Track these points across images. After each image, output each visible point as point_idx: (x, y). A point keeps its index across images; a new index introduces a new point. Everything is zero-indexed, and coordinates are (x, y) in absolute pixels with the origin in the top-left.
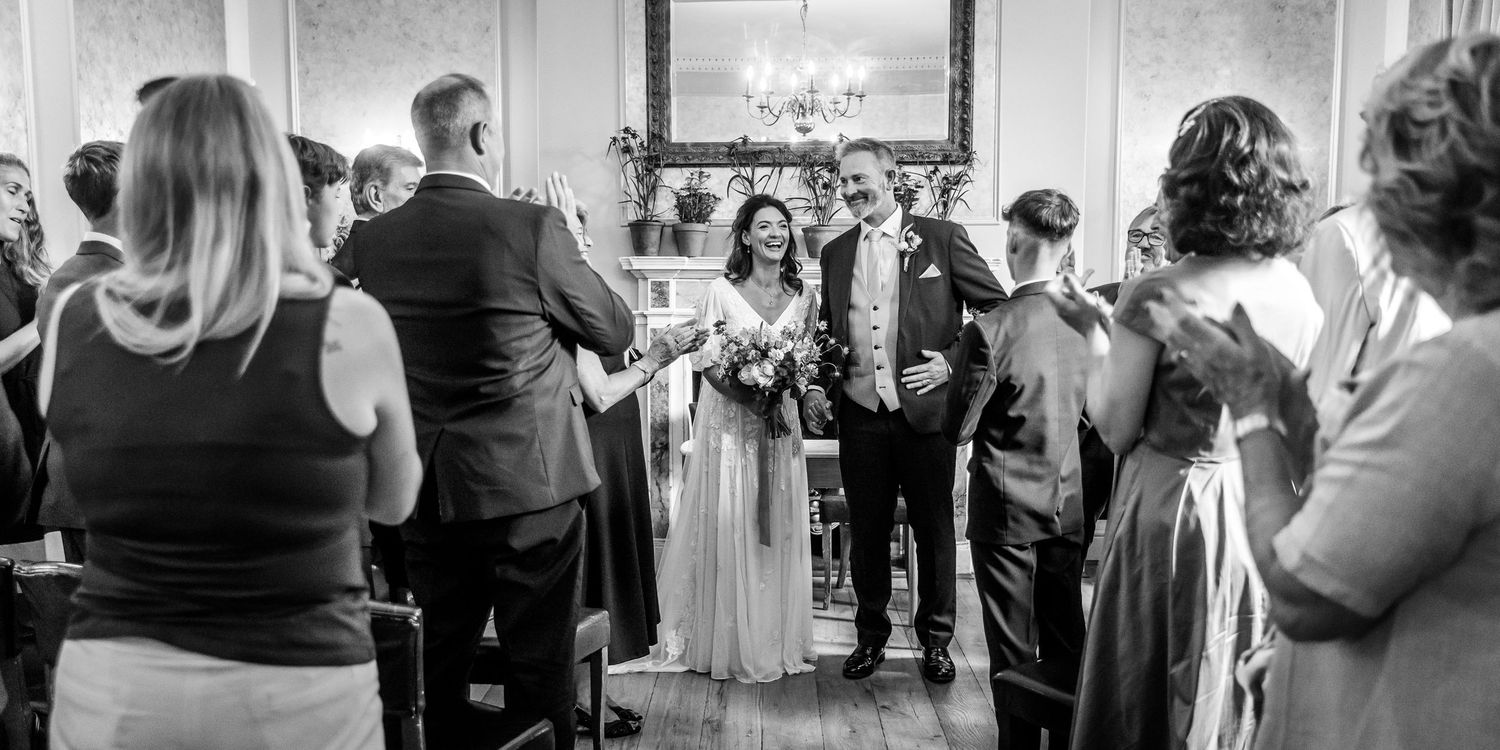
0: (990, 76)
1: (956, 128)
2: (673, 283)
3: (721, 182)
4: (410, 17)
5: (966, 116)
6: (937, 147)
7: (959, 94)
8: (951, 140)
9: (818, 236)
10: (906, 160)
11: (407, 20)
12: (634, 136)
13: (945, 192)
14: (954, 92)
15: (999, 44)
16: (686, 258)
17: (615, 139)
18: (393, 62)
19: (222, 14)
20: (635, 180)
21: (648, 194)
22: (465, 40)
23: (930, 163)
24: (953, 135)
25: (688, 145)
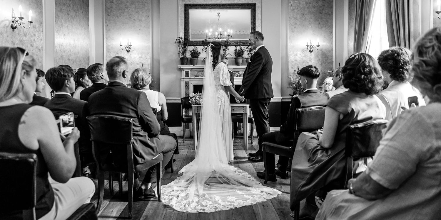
0: (260, 27)
2: (190, 71)
3: (201, 49)
4: (131, 14)
10: (242, 44)
11: (130, 14)
12: (181, 39)
13: (250, 51)
15: (261, 20)
16: (192, 66)
17: (177, 40)
18: (127, 23)
19: (88, 12)
20: (181, 49)
21: (184, 52)
22: (143, 19)
23: (247, 45)
25: (193, 41)
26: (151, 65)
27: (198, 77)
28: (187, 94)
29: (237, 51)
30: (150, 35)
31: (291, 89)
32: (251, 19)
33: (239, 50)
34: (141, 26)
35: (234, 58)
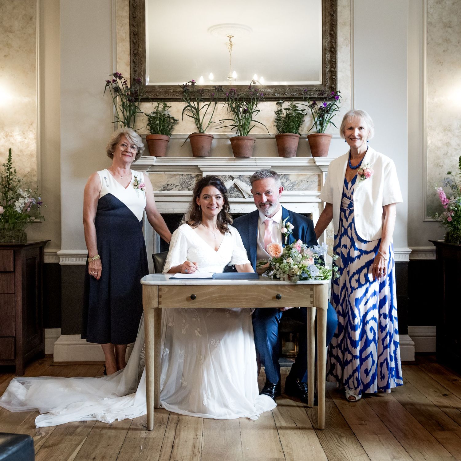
1: (327, 77)
3: (178, 111)
5: (333, 69)
6: (315, 89)
7: (328, 56)
8: (324, 83)
9: (240, 142)
10: (296, 96)
13: (321, 115)
14: (325, 54)
15: (352, 26)
16: (154, 157)
17: (109, 82)
20: (121, 108)
21: (131, 117)
22: (16, 25)
23: (311, 99)
24: (325, 81)
25: (156, 87)
26: (37, 157)
27: (169, 190)
29: (284, 115)
30: (34, 71)
31: (437, 225)
32: (324, 24)
33: (288, 112)
34: (9, 45)
35: (274, 136)
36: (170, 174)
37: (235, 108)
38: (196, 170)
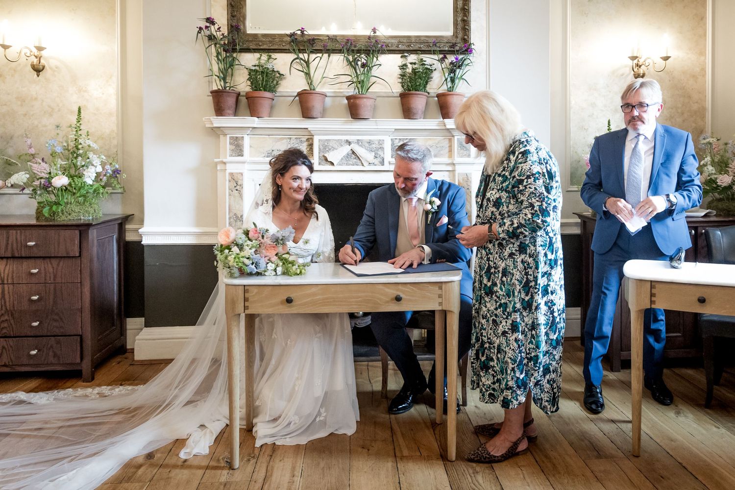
1: (459, 27)
2: (246, 137)
3: (285, 64)
5: (465, 18)
6: (445, 41)
7: (460, 3)
8: (455, 34)
9: (358, 101)
10: (423, 49)
13: (452, 71)
14: (457, 1)
16: (256, 119)
17: (201, 29)
21: (227, 70)
23: (441, 52)
24: (456, 32)
25: (259, 35)
26: (117, 116)
28: (235, 214)
29: (409, 70)
33: (414, 66)
35: (398, 95)
36: (275, 138)
37: (352, 61)
38: (307, 133)
